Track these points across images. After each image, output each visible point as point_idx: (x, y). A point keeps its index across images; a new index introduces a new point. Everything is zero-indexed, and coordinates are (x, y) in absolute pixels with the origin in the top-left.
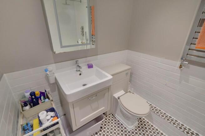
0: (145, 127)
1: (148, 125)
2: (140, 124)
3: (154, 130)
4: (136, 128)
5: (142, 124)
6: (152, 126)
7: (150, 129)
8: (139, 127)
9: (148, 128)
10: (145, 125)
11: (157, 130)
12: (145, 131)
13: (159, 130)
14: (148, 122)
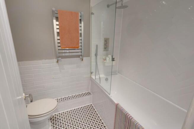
0: (57, 119)
1: (57, 116)
2: (52, 121)
3: (62, 114)
4: (53, 126)
5: (53, 120)
6: (59, 114)
7: (60, 116)
8: (53, 123)
9: (59, 118)
10: (55, 118)
11: (63, 112)
12: (59, 121)
13: (64, 111)
14: (55, 115)
